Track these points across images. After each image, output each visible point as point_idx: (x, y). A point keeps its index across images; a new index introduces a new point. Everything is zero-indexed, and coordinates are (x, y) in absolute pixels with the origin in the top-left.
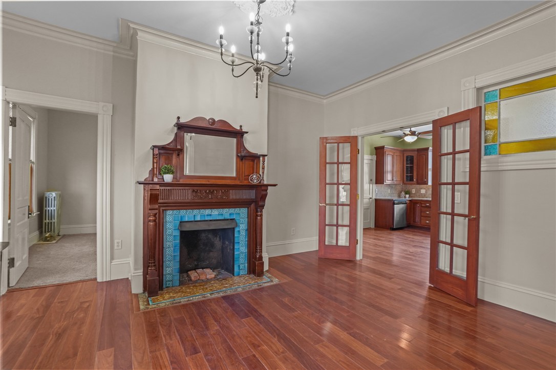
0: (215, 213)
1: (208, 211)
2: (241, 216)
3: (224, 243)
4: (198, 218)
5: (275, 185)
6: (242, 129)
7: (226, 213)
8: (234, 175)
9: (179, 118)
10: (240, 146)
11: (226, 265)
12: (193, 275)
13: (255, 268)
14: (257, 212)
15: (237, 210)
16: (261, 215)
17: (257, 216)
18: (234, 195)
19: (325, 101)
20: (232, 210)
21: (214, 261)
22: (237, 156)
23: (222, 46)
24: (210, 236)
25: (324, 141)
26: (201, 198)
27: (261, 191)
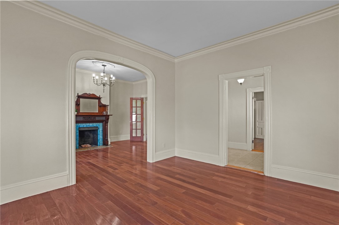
0: (91, 125)
1: (88, 124)
2: (100, 126)
3: (94, 136)
4: (85, 126)
5: (112, 115)
6: (100, 97)
7: (95, 125)
8: (98, 112)
9: (78, 94)
10: (100, 102)
11: (95, 143)
12: (83, 146)
13: (105, 143)
14: (106, 124)
15: (99, 124)
16: (107, 125)
17: (106, 125)
18: (97, 119)
19: (134, 83)
20: (97, 124)
21: (90, 142)
22: (98, 106)
23: (94, 79)
24: (89, 133)
25: (132, 99)
26: (86, 120)
27: (107, 117)
